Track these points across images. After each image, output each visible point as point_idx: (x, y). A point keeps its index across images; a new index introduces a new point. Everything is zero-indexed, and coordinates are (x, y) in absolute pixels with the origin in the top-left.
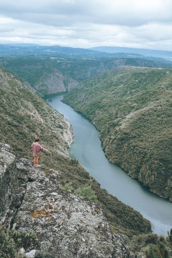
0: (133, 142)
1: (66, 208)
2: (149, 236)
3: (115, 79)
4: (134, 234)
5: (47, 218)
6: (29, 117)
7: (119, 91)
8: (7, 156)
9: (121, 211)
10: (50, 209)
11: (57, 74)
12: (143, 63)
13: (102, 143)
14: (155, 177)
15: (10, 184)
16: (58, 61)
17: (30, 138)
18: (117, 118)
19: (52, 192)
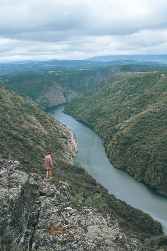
0: (136, 146)
1: (82, 222)
2: (162, 238)
3: (112, 86)
4: (146, 237)
5: (65, 235)
6: (33, 130)
7: (118, 97)
8: (21, 176)
9: (131, 215)
10: (66, 224)
11: (56, 87)
12: (138, 69)
13: (106, 149)
14: (161, 178)
15: (26, 203)
16: (57, 75)
17: (36, 151)
18: (118, 123)
19: (66, 206)
